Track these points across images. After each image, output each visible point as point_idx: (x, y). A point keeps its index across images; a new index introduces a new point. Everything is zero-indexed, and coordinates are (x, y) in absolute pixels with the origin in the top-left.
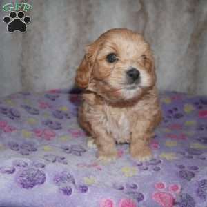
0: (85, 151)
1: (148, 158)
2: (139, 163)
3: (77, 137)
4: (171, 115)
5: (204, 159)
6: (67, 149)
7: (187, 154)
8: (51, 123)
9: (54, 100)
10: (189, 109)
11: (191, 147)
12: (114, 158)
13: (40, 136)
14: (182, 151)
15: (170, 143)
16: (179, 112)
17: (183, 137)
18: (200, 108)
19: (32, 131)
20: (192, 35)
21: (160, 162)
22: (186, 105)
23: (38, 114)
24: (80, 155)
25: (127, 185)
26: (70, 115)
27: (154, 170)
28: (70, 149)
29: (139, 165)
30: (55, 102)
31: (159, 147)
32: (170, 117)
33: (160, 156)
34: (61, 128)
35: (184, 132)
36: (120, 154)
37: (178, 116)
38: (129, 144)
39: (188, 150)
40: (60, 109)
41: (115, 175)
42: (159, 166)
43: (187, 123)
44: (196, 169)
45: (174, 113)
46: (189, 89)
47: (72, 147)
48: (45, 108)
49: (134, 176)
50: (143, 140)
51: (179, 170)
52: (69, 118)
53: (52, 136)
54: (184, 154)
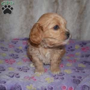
0: (29, 69)
1: (58, 73)
2: (54, 75)
3: (26, 62)
4: (69, 50)
5: (84, 72)
6: (20, 69)
7: (76, 70)
8: (14, 55)
9: (15, 43)
10: (77, 47)
11: (79, 66)
12: (43, 73)
13: (8, 62)
14: (74, 68)
15: (69, 64)
16: (73, 48)
17: (75, 61)
18: (82, 46)
19: (4, 60)
20: (79, 13)
21: (64, 74)
22: (76, 45)
23: (7, 51)
24: (26, 72)
25: (48, 88)
26: (23, 51)
27: (61, 79)
28: (22, 69)
29: (54, 76)
30: (16, 45)
31: (64, 66)
32: (69, 51)
33: (64, 71)
34: (18, 58)
35: (75, 59)
36: (46, 71)
37: (72, 50)
38: (50, 65)
39: (77, 68)
40: (18, 48)
41: (43, 82)
42: (64, 76)
43: (77, 54)
44: (81, 78)
45: (71, 49)
46: (77, 38)
47: (23, 67)
48: (11, 47)
49: (52, 82)
50: (56, 63)
51: (73, 79)
52: (22, 52)
53: (13, 62)
54: (75, 70)
